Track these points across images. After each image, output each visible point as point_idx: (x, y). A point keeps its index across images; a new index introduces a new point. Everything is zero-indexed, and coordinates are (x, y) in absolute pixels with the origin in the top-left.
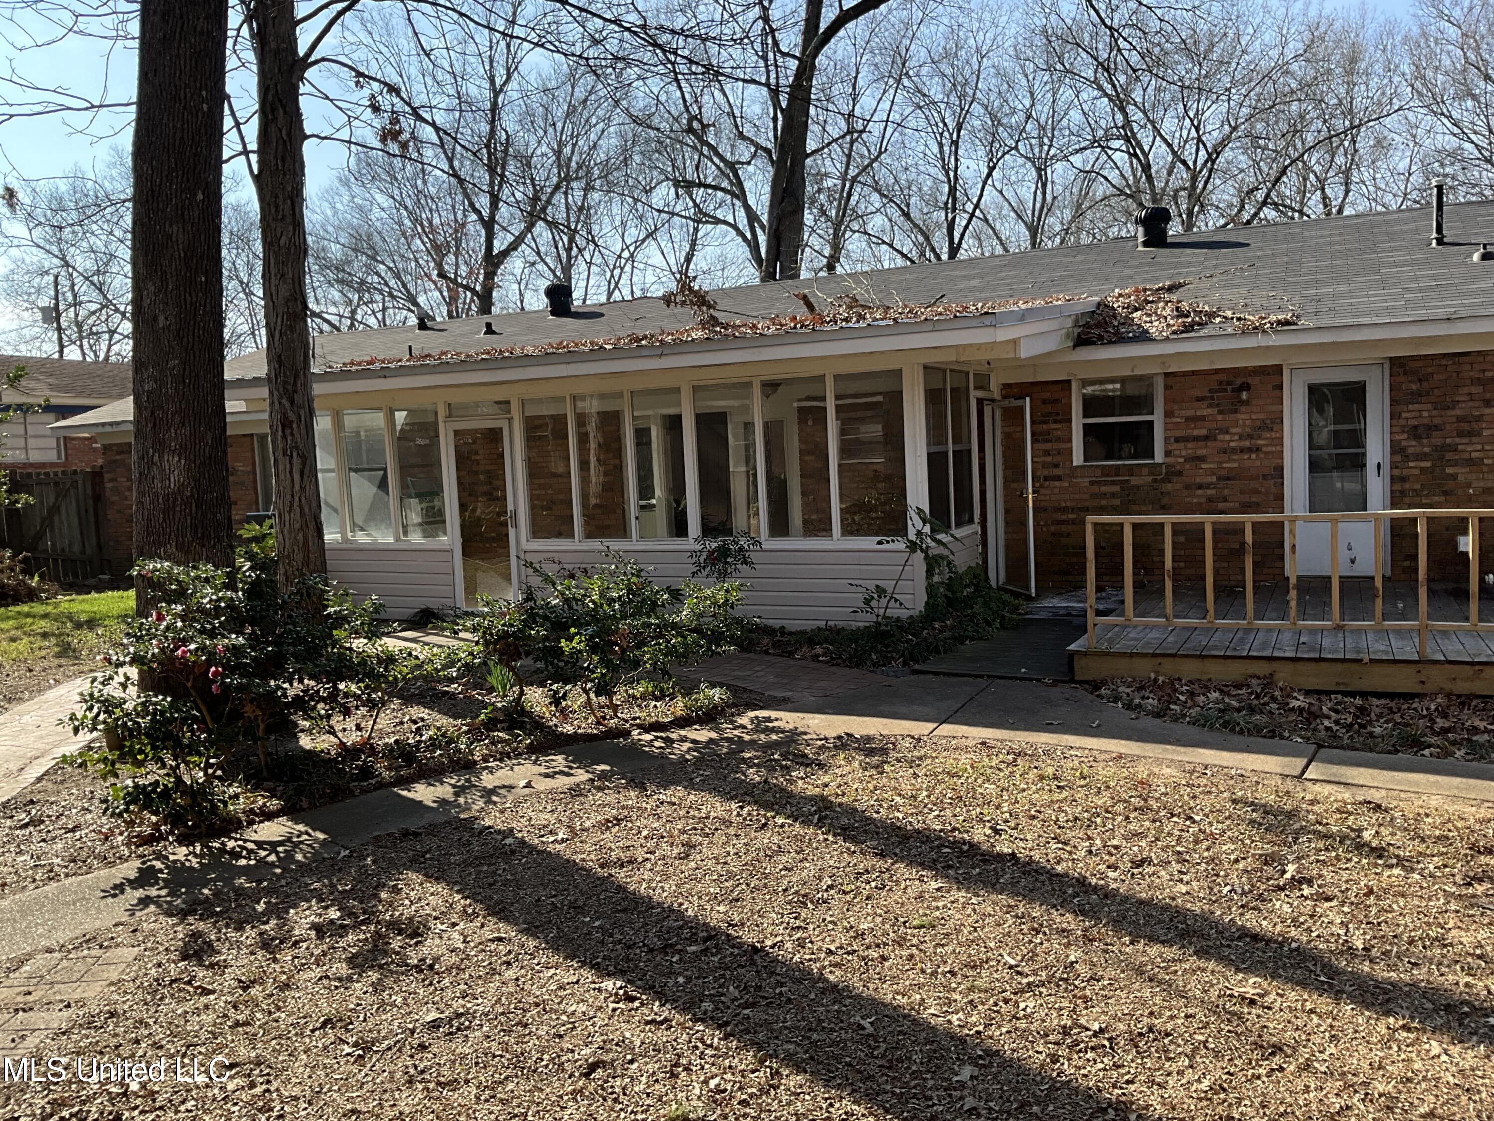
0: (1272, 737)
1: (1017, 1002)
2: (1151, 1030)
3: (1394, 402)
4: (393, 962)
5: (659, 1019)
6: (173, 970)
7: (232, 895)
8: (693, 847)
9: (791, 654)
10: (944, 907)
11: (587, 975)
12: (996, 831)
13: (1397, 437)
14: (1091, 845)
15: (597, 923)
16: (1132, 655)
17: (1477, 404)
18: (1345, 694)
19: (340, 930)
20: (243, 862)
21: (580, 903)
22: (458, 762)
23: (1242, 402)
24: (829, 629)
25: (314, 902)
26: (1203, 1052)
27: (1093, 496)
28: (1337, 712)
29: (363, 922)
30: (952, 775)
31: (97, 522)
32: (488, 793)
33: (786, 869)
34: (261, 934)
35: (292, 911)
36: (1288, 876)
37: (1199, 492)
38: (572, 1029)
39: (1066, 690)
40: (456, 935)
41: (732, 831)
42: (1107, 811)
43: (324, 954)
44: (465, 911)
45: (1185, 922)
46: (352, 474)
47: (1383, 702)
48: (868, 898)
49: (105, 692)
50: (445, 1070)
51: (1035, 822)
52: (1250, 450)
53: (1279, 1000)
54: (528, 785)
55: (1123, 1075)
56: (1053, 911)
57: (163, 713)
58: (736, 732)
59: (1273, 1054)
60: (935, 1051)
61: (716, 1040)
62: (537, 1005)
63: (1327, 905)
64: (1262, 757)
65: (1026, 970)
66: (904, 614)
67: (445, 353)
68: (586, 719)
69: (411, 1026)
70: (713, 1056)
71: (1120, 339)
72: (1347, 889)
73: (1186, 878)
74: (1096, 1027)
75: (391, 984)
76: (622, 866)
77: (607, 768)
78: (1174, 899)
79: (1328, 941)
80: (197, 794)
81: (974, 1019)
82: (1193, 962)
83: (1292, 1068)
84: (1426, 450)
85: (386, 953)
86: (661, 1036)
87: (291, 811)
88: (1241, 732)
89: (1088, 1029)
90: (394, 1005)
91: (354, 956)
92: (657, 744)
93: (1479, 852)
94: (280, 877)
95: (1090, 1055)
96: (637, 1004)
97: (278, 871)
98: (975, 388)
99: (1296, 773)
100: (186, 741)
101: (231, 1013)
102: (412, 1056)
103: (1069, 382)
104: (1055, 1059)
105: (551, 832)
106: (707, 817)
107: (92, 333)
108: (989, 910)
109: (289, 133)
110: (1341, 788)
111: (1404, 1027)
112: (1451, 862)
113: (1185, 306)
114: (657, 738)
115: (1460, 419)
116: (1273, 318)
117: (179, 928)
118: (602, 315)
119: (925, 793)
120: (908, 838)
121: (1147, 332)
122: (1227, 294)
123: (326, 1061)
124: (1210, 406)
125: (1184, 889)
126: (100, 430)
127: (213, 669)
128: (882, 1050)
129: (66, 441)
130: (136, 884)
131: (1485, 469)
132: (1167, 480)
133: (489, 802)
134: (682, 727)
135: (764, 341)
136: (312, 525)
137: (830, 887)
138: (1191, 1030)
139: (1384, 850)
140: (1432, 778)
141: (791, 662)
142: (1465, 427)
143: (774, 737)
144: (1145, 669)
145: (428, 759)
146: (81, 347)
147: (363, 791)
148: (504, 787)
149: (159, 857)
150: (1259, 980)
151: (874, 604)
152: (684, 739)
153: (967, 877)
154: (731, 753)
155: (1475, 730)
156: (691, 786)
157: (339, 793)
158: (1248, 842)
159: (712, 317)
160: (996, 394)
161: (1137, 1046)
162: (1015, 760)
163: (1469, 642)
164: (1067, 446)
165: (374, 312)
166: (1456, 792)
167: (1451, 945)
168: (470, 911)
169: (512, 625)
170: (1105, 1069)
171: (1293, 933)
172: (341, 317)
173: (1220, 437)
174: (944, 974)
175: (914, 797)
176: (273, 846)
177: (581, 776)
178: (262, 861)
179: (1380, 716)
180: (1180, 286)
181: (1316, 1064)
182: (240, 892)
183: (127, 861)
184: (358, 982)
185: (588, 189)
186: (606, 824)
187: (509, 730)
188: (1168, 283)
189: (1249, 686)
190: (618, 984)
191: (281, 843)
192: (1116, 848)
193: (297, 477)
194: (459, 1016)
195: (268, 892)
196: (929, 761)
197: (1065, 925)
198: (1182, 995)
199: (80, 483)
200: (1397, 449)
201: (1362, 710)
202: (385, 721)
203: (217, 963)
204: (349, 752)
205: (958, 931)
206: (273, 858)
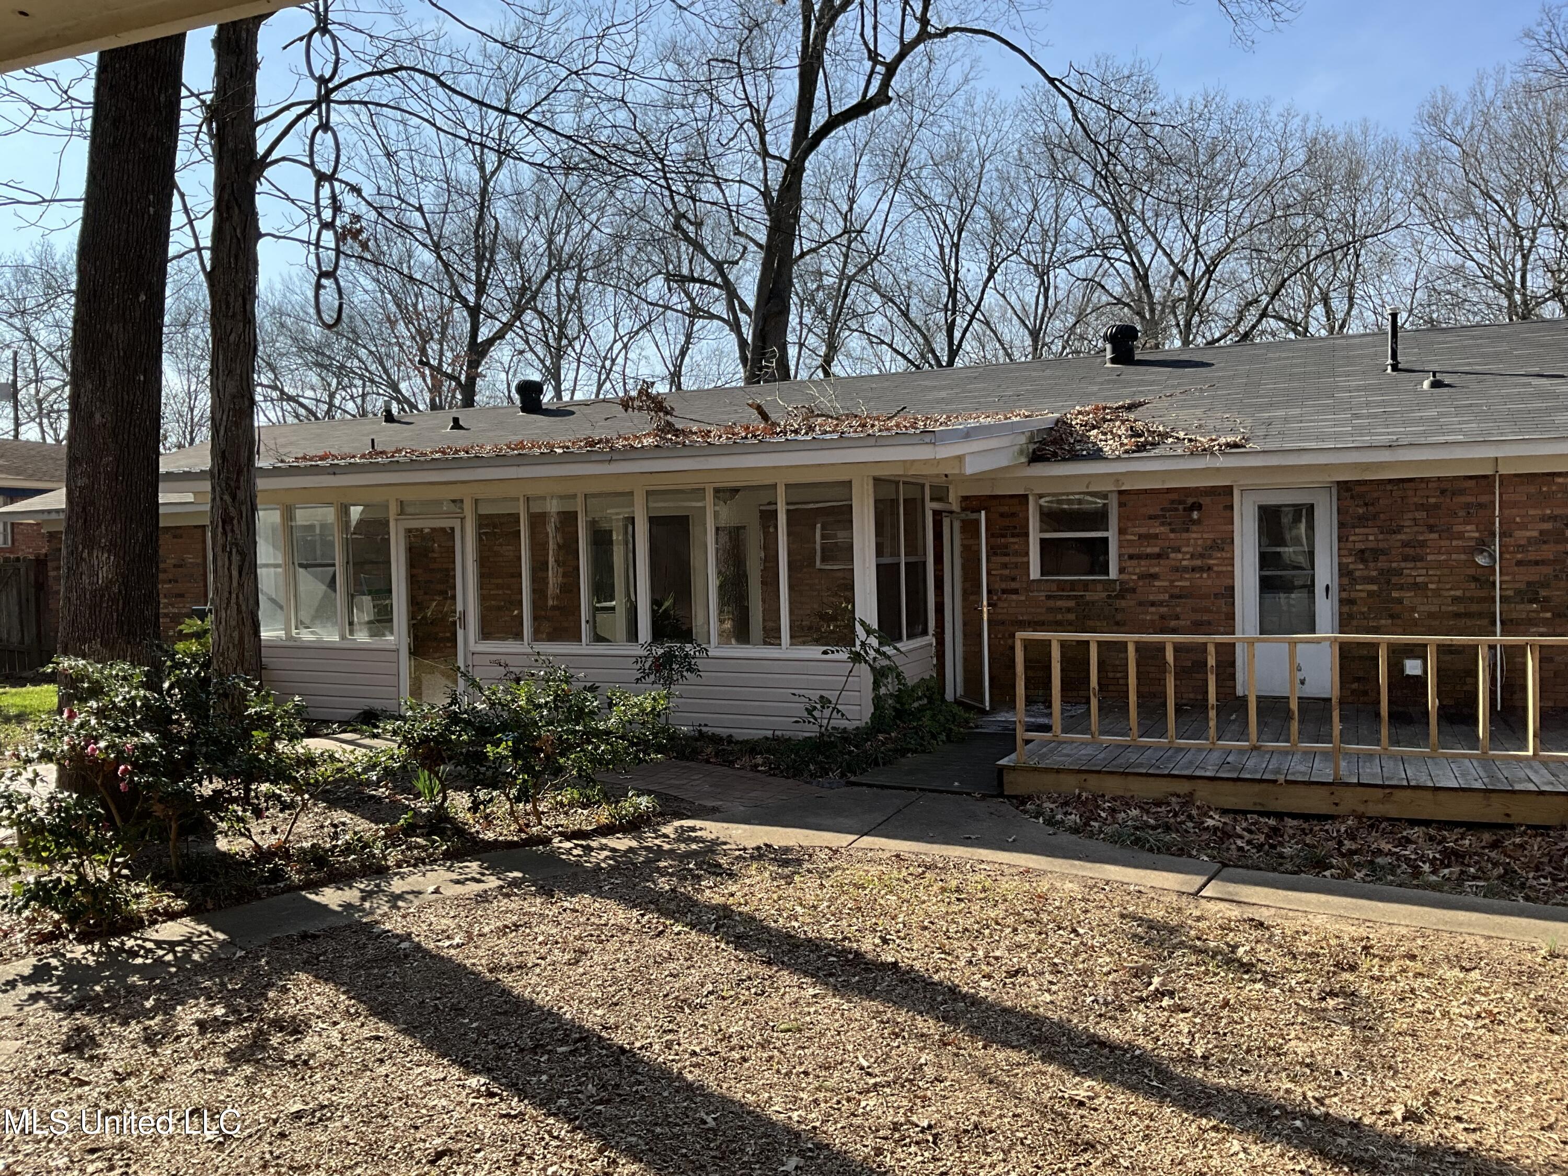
0: (1179, 856)
1: (859, 1101)
2: (976, 1127)
3: (1341, 525)
4: (269, 1057)
5: (513, 1113)
6: (52, 1062)
7: (122, 992)
8: (586, 953)
9: (731, 764)
10: (816, 1012)
11: (455, 1072)
12: (885, 941)
13: (1345, 560)
14: (973, 956)
15: (474, 1025)
16: (1058, 771)
17: (1421, 529)
18: (1261, 814)
19: (222, 1026)
20: (139, 961)
21: (462, 1006)
22: (370, 867)
23: (1194, 522)
24: (775, 739)
25: (202, 999)
26: (1019, 1148)
27: (1050, 610)
28: (1250, 832)
29: (246, 1020)
30: (857, 886)
31: (38, 611)
32: (394, 899)
33: (671, 975)
34: (145, 1029)
35: (179, 1008)
36: (1152, 988)
37: (1153, 609)
38: (429, 1121)
39: (995, 803)
40: (335, 1033)
41: (627, 938)
42: (997, 923)
43: (204, 1048)
44: (348, 1011)
45: (1040, 1029)
46: (301, 570)
47: (1295, 823)
48: (745, 1003)
49: (11, 788)
50: (298, 1157)
51: (926, 933)
52: (1201, 569)
53: (1107, 1102)
54: (437, 891)
55: (939, 1167)
56: (919, 1017)
57: (67, 810)
58: (657, 842)
59: (1085, 1150)
60: (768, 1144)
61: (563, 1133)
62: (400, 1099)
63: (1182, 1016)
64: (1165, 874)
65: (877, 1071)
66: (850, 725)
67: (400, 451)
68: (509, 826)
69: (274, 1116)
70: (557, 1147)
71: (1074, 457)
72: (1206, 1002)
73: (1054, 988)
74: (925, 1124)
75: (263, 1078)
76: (511, 971)
77: (520, 875)
78: (1037, 1007)
79: (1171, 1049)
80: (98, 892)
81: (813, 1115)
82: (1038, 1065)
83: (1098, 1162)
84: (1374, 573)
85: (264, 1048)
86: (513, 1127)
87: (195, 912)
88: (1151, 850)
89: (917, 1126)
90: (263, 1097)
91: (233, 1051)
92: (575, 852)
93: (1343, 969)
94: (172, 975)
95: (913, 1149)
96: (497, 1099)
97: (173, 970)
98: (932, 500)
99: (1192, 891)
100: (89, 839)
101: (103, 1103)
102: (270, 1144)
103: (1026, 497)
104: (879, 1151)
105: (448, 938)
106: (606, 925)
107: (53, 411)
108: (858, 1015)
109: (244, 231)
110: (1233, 906)
111: (1215, 1128)
112: (1313, 978)
113: (1139, 425)
114: (577, 846)
115: (1405, 544)
116: (1222, 440)
117: (65, 1023)
118: (573, 413)
119: (826, 904)
120: (798, 947)
121: (1101, 450)
122: (1183, 414)
123: (187, 1147)
124: (1163, 524)
125: (1048, 997)
126: (46, 517)
127: (122, 767)
128: (718, 1142)
129: (14, 526)
130: (28, 980)
131: (1430, 594)
132: (1121, 596)
133: (396, 907)
134: (604, 835)
135: (713, 451)
136: (248, 623)
137: (711, 993)
138: (1015, 1128)
139: (1253, 965)
140: (1323, 898)
141: (730, 771)
142: (1409, 551)
143: (694, 846)
144: (1070, 785)
145: (340, 863)
146: (41, 424)
147: (271, 894)
148: (413, 892)
149: (56, 954)
150: (1094, 1083)
151: (815, 713)
152: (603, 848)
153: (846, 985)
154: (648, 861)
155: (1379, 852)
156: (599, 893)
157: (245, 895)
158: (1125, 955)
159: (669, 424)
160: (956, 507)
161: (959, 1142)
162: (924, 872)
163: (1389, 765)
164: (1025, 559)
165: (352, 397)
166: (1342, 912)
167: (1285, 1054)
168: (352, 1011)
169: (432, 730)
170: (923, 1162)
171: (1141, 1041)
172: (318, 401)
173: (1172, 555)
174: (798, 1075)
175: (815, 907)
176: (171, 945)
177: (492, 882)
178: (159, 961)
179: (1293, 837)
180: (1141, 404)
181: (1121, 1160)
182: (132, 990)
183: (23, 958)
184: (232, 1075)
185: (580, 279)
186: (503, 931)
187: (427, 836)
188: (1128, 401)
189: (1169, 804)
190: (482, 1081)
191: (180, 943)
192: (996, 958)
193: (235, 573)
194: (323, 1107)
195: (159, 989)
196: (839, 872)
197: (925, 1030)
198: (1017, 1096)
199: (22, 571)
200: (1344, 572)
201: (1275, 831)
202: (305, 824)
203: (97, 1056)
204: (261, 855)
205: (822, 1035)
206: (170, 957)
